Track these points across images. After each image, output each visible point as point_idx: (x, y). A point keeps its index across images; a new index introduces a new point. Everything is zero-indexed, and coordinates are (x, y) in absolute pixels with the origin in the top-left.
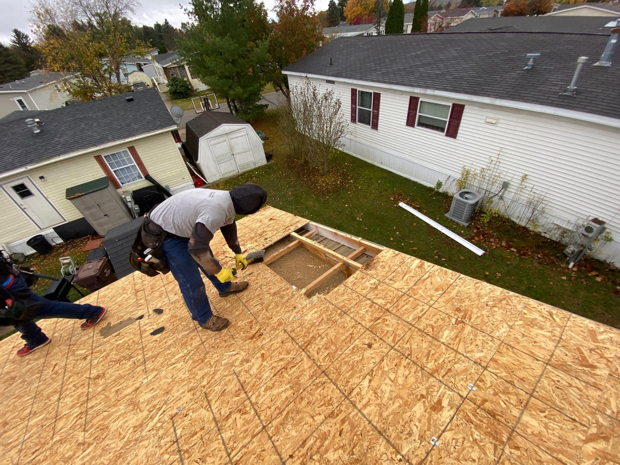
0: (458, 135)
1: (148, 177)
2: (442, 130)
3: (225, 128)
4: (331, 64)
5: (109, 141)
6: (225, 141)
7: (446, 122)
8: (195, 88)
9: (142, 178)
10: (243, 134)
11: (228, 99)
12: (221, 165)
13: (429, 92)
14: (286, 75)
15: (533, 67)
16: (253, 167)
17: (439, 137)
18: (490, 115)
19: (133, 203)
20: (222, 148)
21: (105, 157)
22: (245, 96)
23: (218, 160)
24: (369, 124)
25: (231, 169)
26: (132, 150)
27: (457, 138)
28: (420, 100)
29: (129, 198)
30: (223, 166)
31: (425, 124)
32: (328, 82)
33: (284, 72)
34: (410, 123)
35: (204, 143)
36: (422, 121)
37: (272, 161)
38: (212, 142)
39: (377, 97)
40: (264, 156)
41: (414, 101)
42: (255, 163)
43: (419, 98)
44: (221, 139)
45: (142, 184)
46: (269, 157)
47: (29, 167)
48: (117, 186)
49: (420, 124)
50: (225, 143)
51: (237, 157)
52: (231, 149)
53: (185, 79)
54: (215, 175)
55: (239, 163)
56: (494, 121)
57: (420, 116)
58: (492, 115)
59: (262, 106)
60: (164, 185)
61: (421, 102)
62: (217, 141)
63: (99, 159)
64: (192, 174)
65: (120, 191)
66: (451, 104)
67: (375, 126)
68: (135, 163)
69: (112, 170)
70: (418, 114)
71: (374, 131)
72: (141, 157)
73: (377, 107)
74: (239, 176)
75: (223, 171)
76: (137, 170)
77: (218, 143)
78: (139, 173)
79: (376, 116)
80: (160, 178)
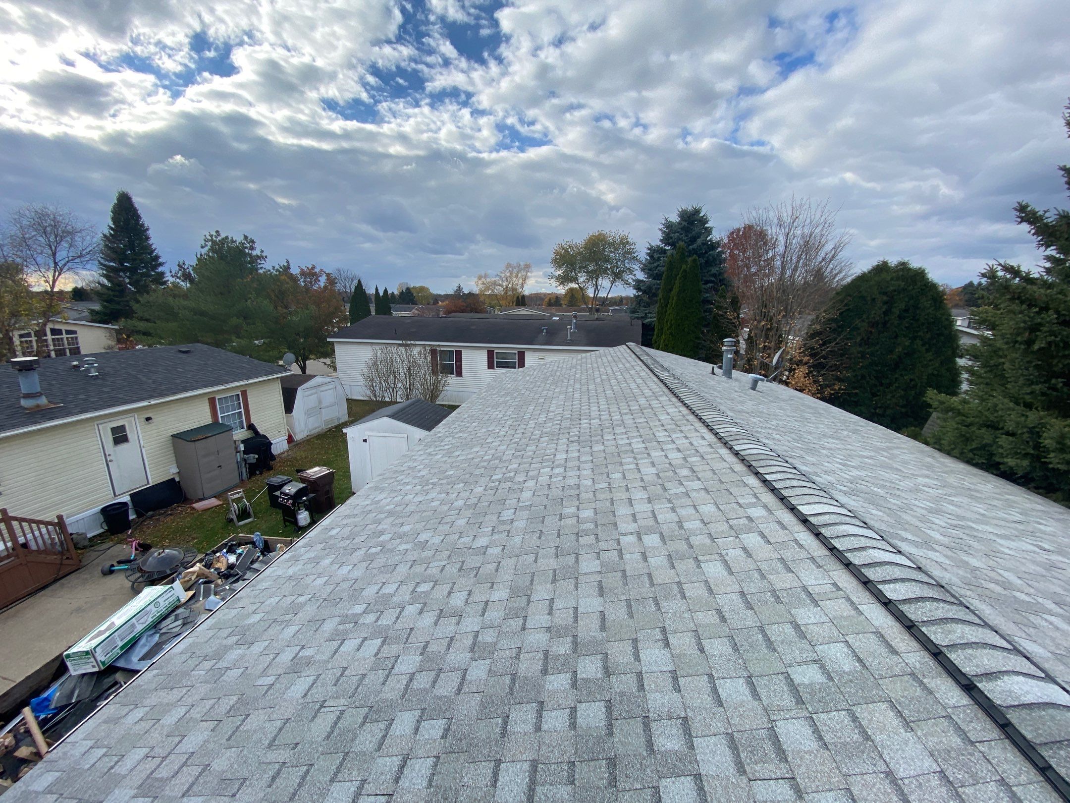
1: (251, 427)
2: (513, 367)
3: (319, 380)
6: (316, 393)
7: (515, 362)
9: (243, 428)
10: (331, 387)
12: (310, 419)
13: (502, 345)
14: (332, 342)
15: (547, 333)
16: (337, 423)
18: (540, 354)
20: (312, 401)
21: (219, 399)
23: (309, 413)
24: (452, 373)
25: (317, 425)
26: (244, 393)
28: (496, 351)
29: (242, 448)
31: (503, 366)
33: (328, 340)
34: (491, 366)
35: (301, 393)
36: (500, 364)
38: (307, 393)
39: (459, 353)
40: (346, 411)
41: (490, 353)
42: (339, 419)
43: (494, 350)
44: (314, 391)
45: (245, 434)
47: (153, 402)
49: (499, 366)
50: (316, 396)
51: (323, 411)
52: (320, 402)
54: (303, 432)
55: (324, 419)
56: (543, 357)
57: (497, 361)
62: (310, 392)
63: (212, 401)
66: (516, 351)
67: (459, 374)
68: (242, 410)
69: (220, 416)
70: (495, 360)
71: (459, 378)
72: (250, 403)
73: (459, 360)
75: (310, 427)
76: (241, 418)
77: (311, 395)
78: (241, 422)
79: (459, 367)
80: (261, 430)
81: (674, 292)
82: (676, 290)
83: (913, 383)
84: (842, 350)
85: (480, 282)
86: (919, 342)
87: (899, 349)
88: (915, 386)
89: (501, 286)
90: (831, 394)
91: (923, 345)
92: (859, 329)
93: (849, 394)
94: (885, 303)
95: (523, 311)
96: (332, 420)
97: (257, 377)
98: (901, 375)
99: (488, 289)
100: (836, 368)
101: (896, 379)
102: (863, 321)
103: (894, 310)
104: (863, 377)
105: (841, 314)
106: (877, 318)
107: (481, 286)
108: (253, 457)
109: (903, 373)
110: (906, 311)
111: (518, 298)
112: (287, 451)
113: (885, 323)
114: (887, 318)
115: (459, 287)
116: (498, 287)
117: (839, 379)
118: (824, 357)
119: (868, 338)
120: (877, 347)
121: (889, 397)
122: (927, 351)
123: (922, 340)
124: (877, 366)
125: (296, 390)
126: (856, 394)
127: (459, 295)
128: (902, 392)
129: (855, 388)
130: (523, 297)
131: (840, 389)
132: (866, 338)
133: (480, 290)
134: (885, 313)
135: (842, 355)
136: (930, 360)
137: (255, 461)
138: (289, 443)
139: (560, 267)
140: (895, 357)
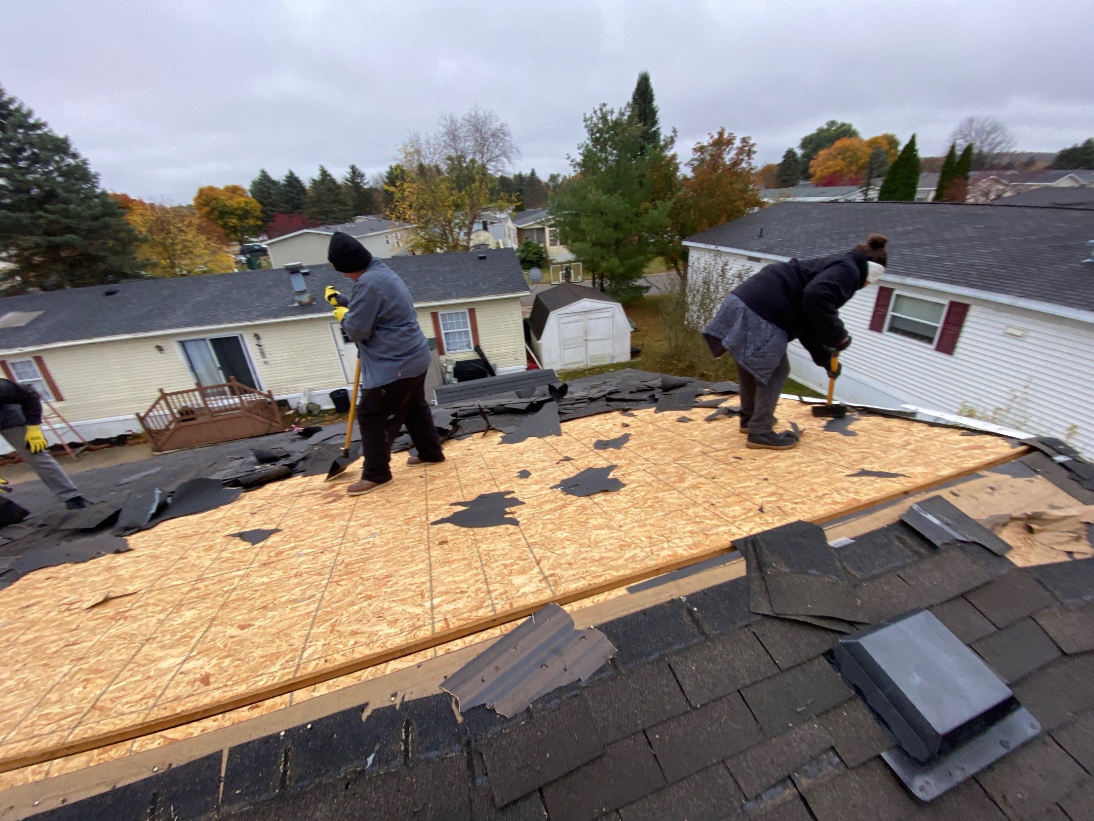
0: (958, 350)
1: (478, 349)
2: (929, 340)
3: (586, 304)
4: (761, 236)
5: (452, 298)
6: (582, 320)
7: (935, 328)
8: (551, 258)
10: (607, 314)
11: (594, 275)
12: (567, 351)
14: (687, 247)
16: (608, 361)
17: (925, 352)
18: (1012, 323)
19: (452, 375)
20: (575, 329)
21: (441, 315)
22: (621, 270)
23: (565, 345)
25: (578, 359)
26: (472, 312)
27: (956, 355)
28: (896, 292)
29: (450, 368)
30: (569, 352)
31: (900, 328)
32: (751, 259)
33: (685, 243)
34: (876, 325)
35: (554, 320)
36: (897, 326)
37: (638, 359)
40: (627, 349)
41: (884, 295)
42: (613, 357)
43: (892, 290)
46: (635, 353)
48: (442, 352)
50: (580, 324)
51: (591, 344)
52: (586, 332)
53: (542, 245)
54: (555, 364)
55: (590, 353)
56: (1019, 333)
57: (894, 317)
58: (1016, 323)
59: (640, 288)
60: (492, 362)
61: (898, 296)
62: (570, 319)
63: (435, 316)
64: (529, 357)
65: (443, 358)
66: (945, 302)
68: (469, 329)
69: (443, 332)
70: (890, 313)
72: (478, 323)
74: (586, 370)
75: (567, 361)
76: (468, 337)
77: (573, 322)
78: (467, 342)
96: (602, 357)
97: (482, 296)
125: (547, 315)
138: (528, 369)
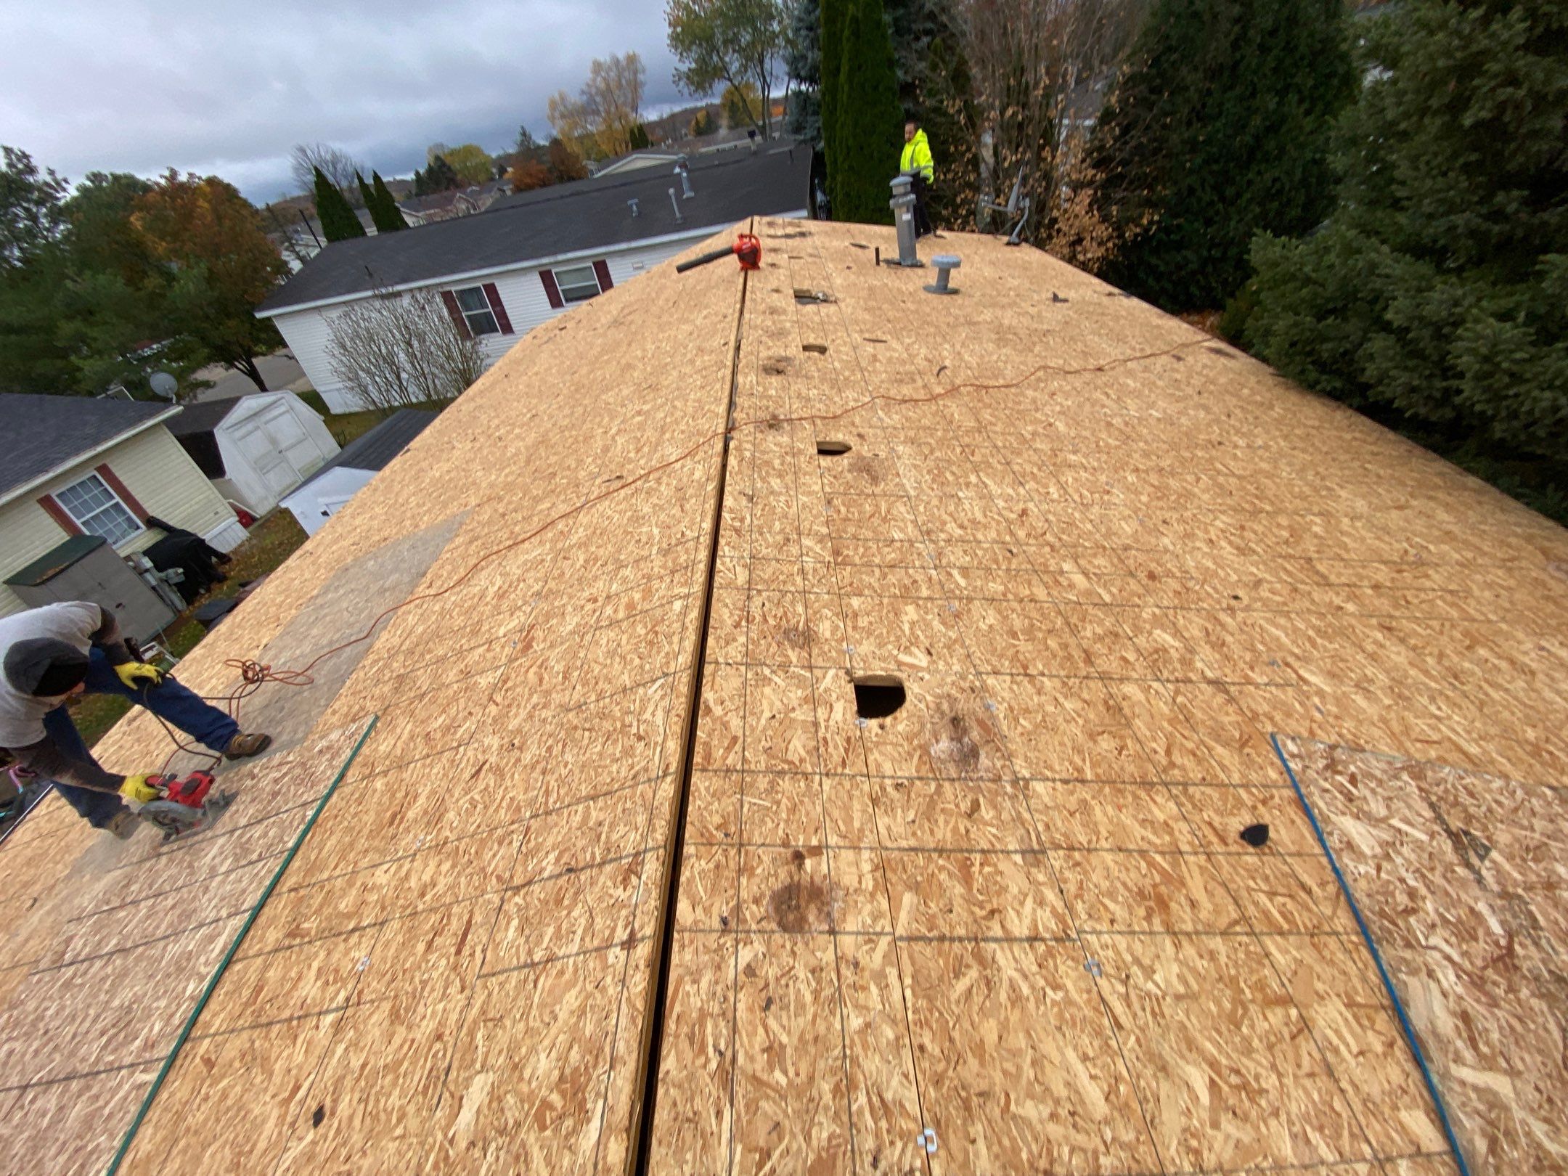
1: (152, 523)
3: (249, 404)
6: (257, 428)
7: (596, 283)
9: (139, 529)
10: (283, 409)
13: (561, 257)
15: (640, 213)
20: (258, 444)
21: (59, 496)
23: (261, 467)
24: (495, 330)
25: (287, 481)
26: (104, 470)
28: (554, 271)
29: (147, 563)
30: (271, 475)
33: (259, 315)
34: (555, 302)
35: (224, 437)
36: (570, 296)
38: (238, 434)
39: (491, 289)
41: (546, 277)
42: (325, 459)
43: (551, 270)
44: (250, 426)
45: (146, 539)
49: (567, 300)
50: (259, 433)
51: (289, 454)
52: (274, 441)
55: (296, 467)
56: (642, 264)
57: (563, 290)
58: (635, 259)
61: (557, 273)
62: (244, 430)
63: (47, 503)
66: (589, 263)
67: (507, 329)
68: (118, 499)
69: (78, 523)
70: (559, 289)
71: (509, 337)
72: (125, 483)
73: (497, 302)
75: (277, 488)
76: (124, 513)
77: (249, 433)
78: (129, 519)
79: (503, 315)
80: (174, 522)
81: (842, 77)
82: (845, 69)
83: (1278, 185)
84: (1155, 140)
85: (557, 114)
86: (1293, 97)
87: (1256, 121)
88: (1280, 192)
89: (597, 112)
90: (1136, 235)
91: (1301, 101)
92: (1186, 89)
93: (1167, 230)
94: (1237, 20)
95: (641, 161)
96: (313, 464)
97: (110, 438)
98: (1259, 173)
99: (575, 125)
100: (1142, 181)
101: (1250, 183)
102: (1196, 69)
103: (1251, 33)
104: (1191, 191)
105: (1156, 61)
106: (1220, 60)
107: (560, 123)
108: (176, 573)
109: (1263, 167)
110: (1273, 33)
111: (632, 132)
112: (249, 540)
113: (1236, 65)
114: (1238, 55)
115: (524, 134)
116: (590, 118)
117: (1149, 203)
118: (1124, 163)
119: (1204, 106)
120: (1218, 124)
121: (1233, 224)
122: (1308, 113)
123: (1300, 92)
124: (1217, 161)
125: (211, 436)
126: (1179, 226)
127: (528, 151)
128: (1258, 210)
129: (1176, 216)
130: (641, 128)
131: (1151, 222)
132: (1199, 107)
133: (562, 131)
134: (1235, 46)
135: (1156, 152)
136: (1312, 132)
137: (182, 578)
138: (245, 525)
139: (689, 49)
140: (1248, 138)
